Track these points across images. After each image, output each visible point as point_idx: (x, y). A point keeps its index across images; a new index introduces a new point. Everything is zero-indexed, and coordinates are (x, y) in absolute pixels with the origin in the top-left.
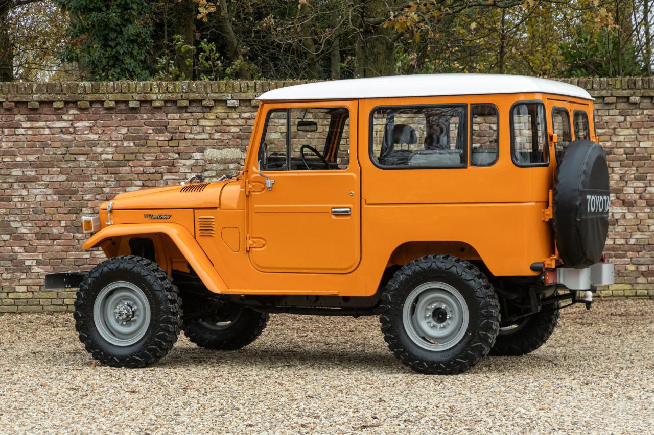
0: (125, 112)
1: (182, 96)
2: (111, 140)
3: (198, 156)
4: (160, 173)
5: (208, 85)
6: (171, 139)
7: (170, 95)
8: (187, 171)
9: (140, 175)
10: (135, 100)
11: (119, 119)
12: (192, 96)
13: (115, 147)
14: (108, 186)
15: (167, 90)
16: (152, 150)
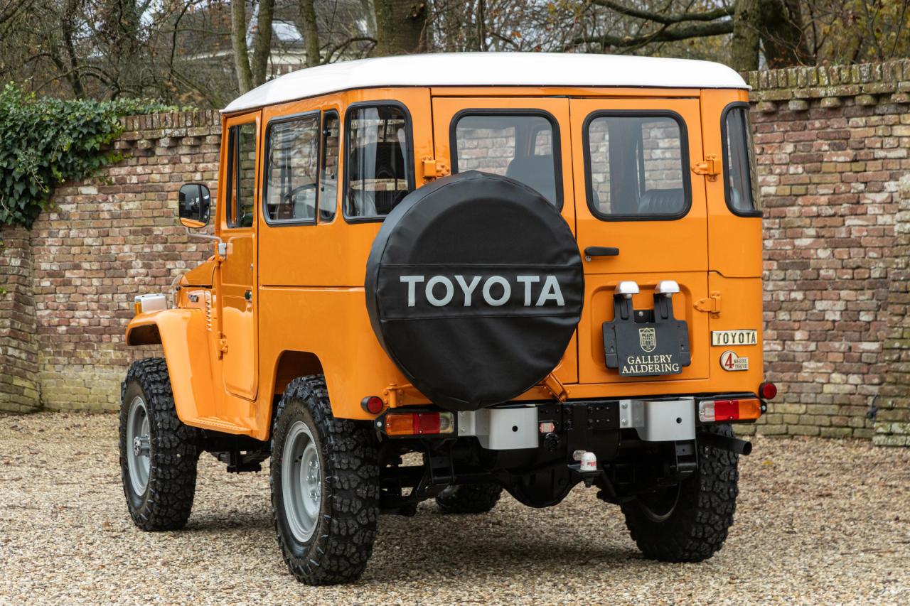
0: (791, 118)
1: (861, 88)
2: (773, 164)
3: (891, 186)
4: (842, 216)
5: (897, 68)
6: (855, 161)
7: (843, 88)
8: (877, 212)
9: (814, 219)
10: (797, 99)
11: (782, 129)
12: (875, 88)
13: (780, 175)
14: (770, 237)
15: (840, 79)
16: (829, 178)
